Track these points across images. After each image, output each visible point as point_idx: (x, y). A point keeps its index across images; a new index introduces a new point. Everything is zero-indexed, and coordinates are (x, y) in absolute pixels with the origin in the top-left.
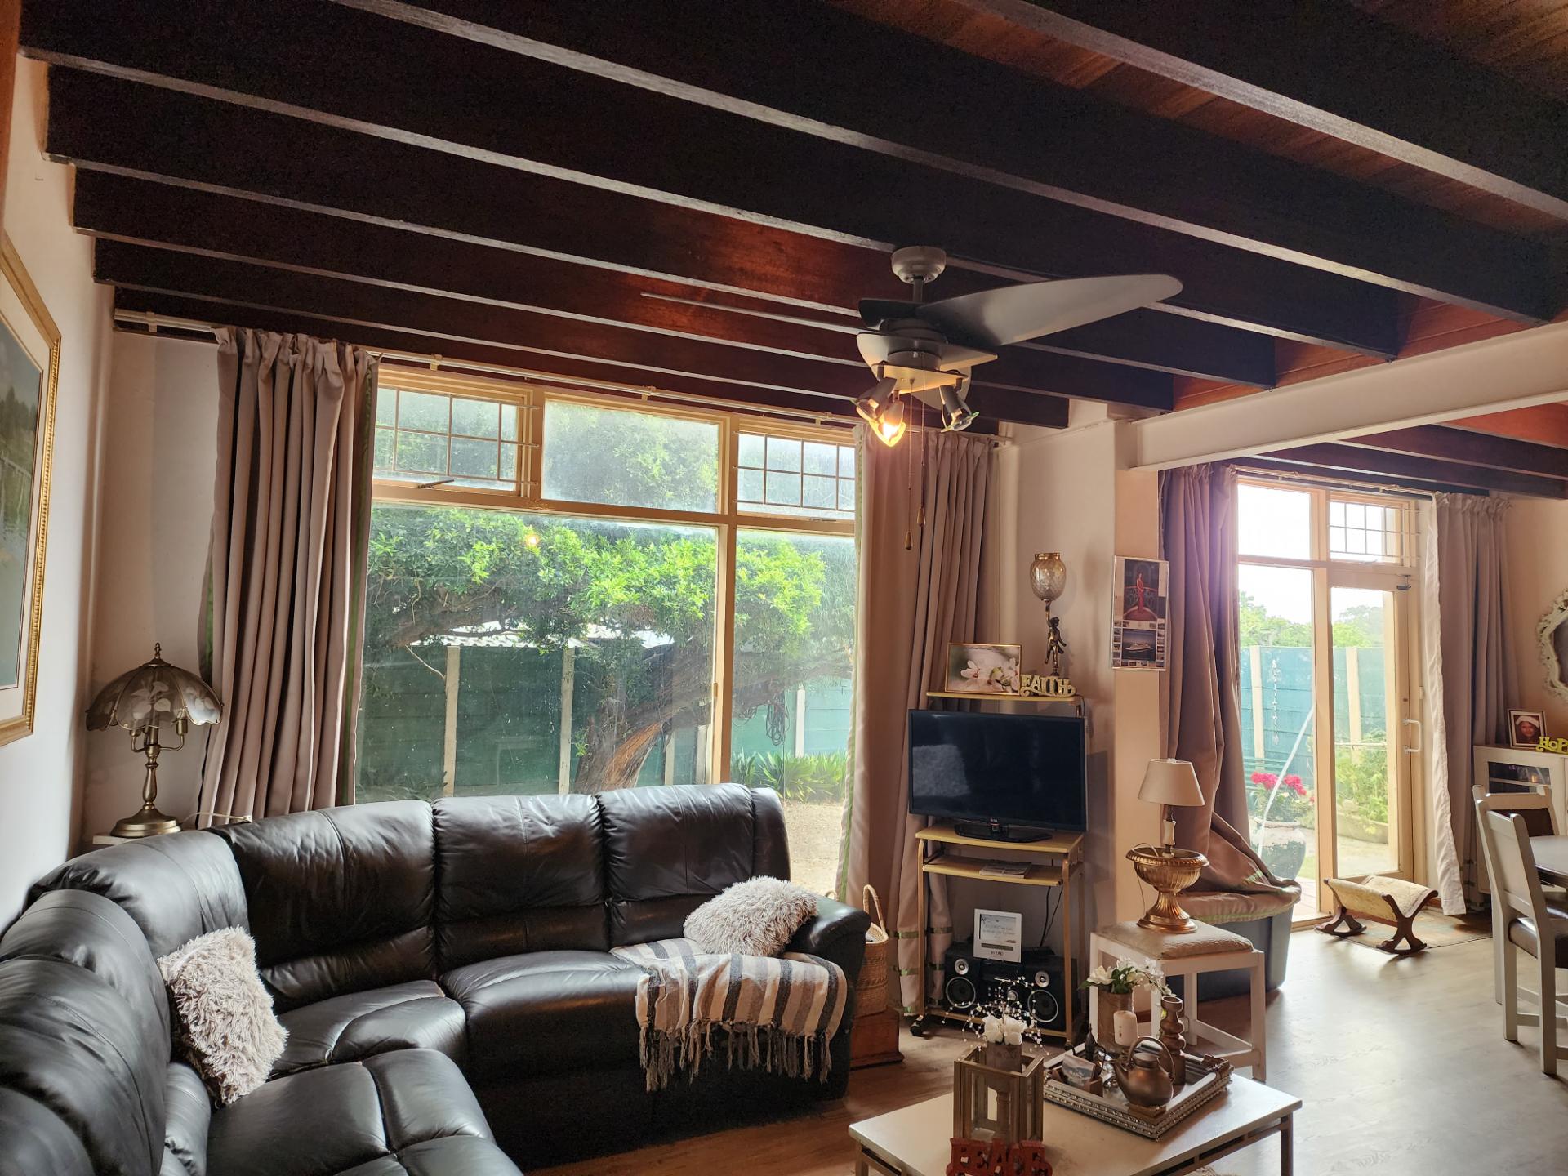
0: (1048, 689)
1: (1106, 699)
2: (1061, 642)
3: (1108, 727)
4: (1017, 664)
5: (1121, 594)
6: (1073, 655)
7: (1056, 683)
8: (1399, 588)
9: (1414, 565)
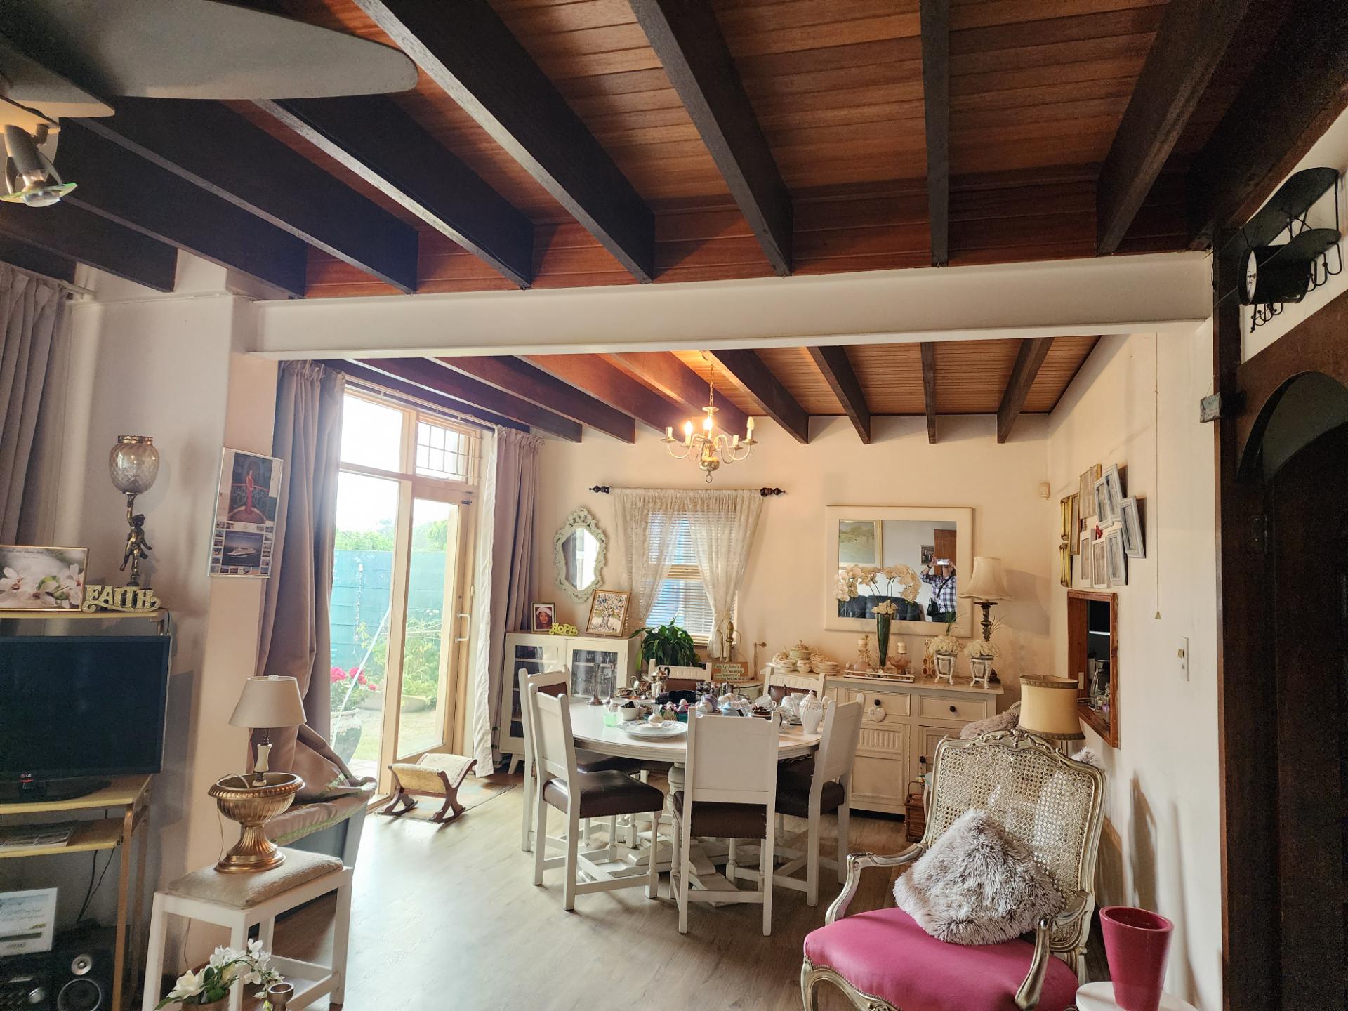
0: (123, 602)
1: (197, 611)
2: (145, 545)
3: (197, 644)
4: (80, 571)
5: (227, 490)
6: (158, 561)
7: (135, 595)
8: (464, 502)
9: (476, 484)
